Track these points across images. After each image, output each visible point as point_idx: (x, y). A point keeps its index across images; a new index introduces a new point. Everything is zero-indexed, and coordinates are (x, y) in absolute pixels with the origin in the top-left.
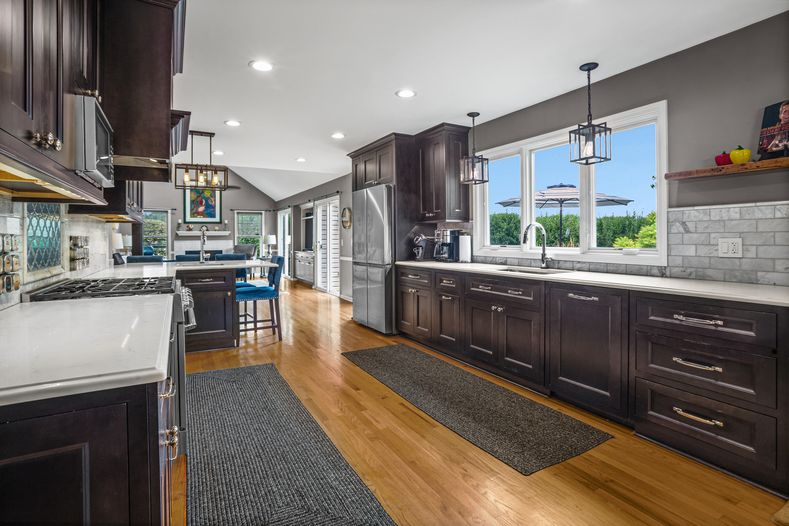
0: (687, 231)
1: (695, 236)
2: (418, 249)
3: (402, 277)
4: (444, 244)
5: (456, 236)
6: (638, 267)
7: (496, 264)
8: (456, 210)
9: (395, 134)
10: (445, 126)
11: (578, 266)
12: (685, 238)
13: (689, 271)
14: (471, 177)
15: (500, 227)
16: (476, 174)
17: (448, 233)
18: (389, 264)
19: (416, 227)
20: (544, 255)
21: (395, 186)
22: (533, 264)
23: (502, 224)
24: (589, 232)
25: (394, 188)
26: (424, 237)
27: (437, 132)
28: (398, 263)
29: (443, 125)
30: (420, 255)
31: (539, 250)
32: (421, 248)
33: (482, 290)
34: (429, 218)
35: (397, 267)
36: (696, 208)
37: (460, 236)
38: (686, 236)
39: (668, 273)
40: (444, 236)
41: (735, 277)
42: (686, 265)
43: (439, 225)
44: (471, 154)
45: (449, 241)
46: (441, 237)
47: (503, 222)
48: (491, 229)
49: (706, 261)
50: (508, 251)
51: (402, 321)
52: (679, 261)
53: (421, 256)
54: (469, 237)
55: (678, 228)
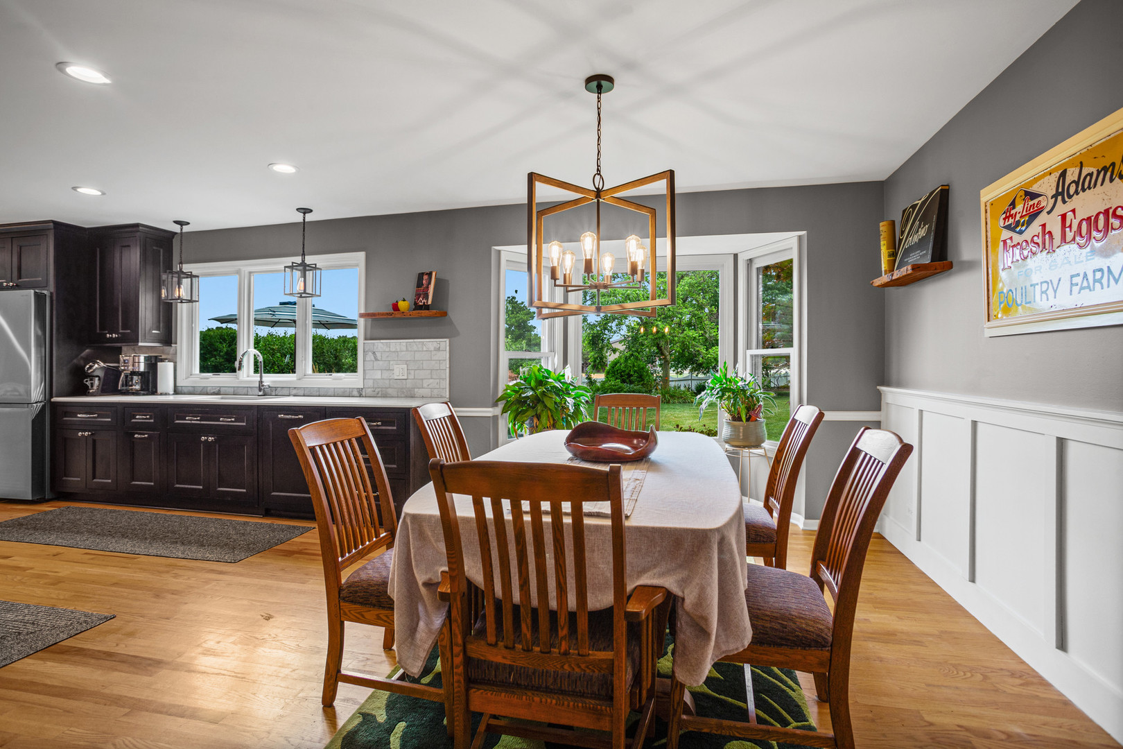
0: (376, 360)
1: (381, 363)
2: (91, 380)
3: (65, 419)
4: (133, 373)
5: (152, 364)
6: (342, 390)
7: (207, 394)
8: (154, 332)
9: (54, 222)
10: (140, 228)
11: (294, 392)
12: (375, 364)
13: (377, 390)
14: (177, 295)
15: (216, 350)
16: (183, 292)
17: (142, 359)
18: (41, 402)
19: (87, 351)
20: (261, 382)
21: (51, 293)
22: (250, 392)
23: (220, 346)
24: (305, 360)
25: (51, 297)
26: (102, 364)
27: (126, 232)
28: (55, 399)
29: (137, 225)
30: (95, 387)
31: (257, 377)
32: (97, 379)
33: (189, 422)
34: (111, 340)
35: (55, 406)
36: (382, 341)
37: (158, 363)
38: (376, 363)
39: (364, 394)
40: (134, 362)
41: (403, 392)
42: (376, 386)
43: (124, 349)
44: (176, 268)
45: (142, 368)
46: (131, 363)
47: (221, 343)
48: (202, 352)
49: (387, 382)
50: (223, 379)
51: (64, 478)
52: (370, 383)
53: (98, 389)
54: (171, 365)
55: (370, 357)
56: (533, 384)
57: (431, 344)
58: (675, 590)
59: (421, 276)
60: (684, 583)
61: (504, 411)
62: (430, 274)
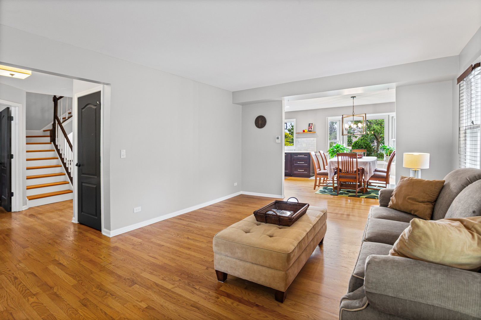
1: (300, 143)
12: (298, 144)
36: (300, 139)
42: (298, 148)
55: (297, 142)
56: (336, 148)
57: (312, 139)
58: (364, 168)
59: (310, 124)
60: (365, 167)
61: (329, 154)
62: (312, 124)
